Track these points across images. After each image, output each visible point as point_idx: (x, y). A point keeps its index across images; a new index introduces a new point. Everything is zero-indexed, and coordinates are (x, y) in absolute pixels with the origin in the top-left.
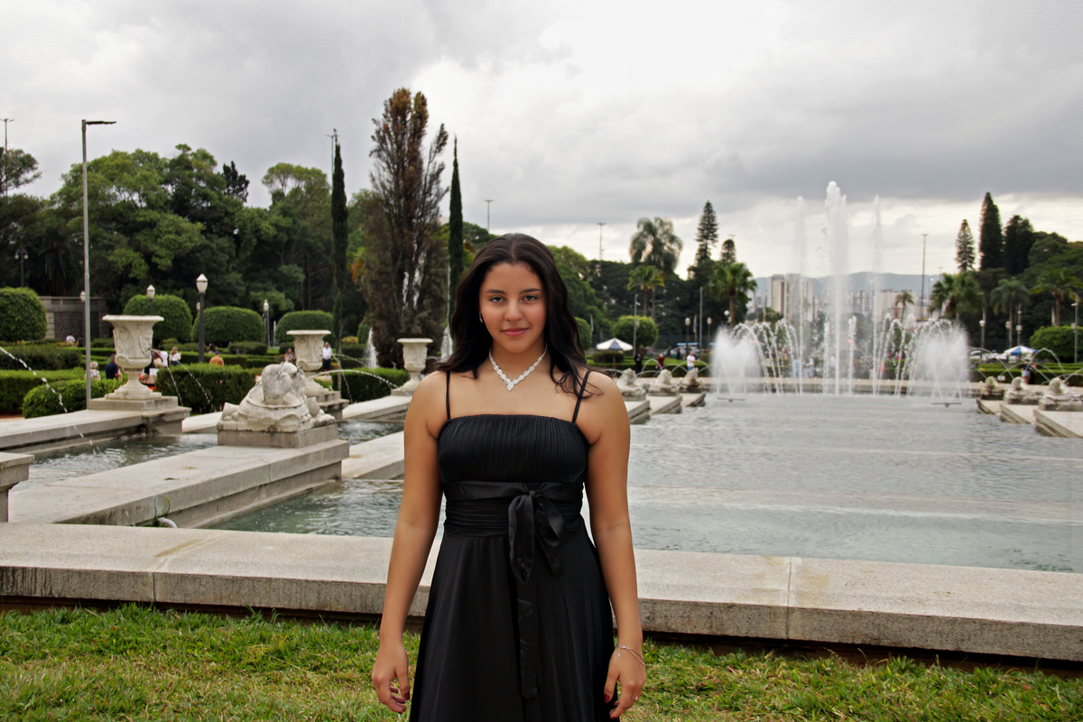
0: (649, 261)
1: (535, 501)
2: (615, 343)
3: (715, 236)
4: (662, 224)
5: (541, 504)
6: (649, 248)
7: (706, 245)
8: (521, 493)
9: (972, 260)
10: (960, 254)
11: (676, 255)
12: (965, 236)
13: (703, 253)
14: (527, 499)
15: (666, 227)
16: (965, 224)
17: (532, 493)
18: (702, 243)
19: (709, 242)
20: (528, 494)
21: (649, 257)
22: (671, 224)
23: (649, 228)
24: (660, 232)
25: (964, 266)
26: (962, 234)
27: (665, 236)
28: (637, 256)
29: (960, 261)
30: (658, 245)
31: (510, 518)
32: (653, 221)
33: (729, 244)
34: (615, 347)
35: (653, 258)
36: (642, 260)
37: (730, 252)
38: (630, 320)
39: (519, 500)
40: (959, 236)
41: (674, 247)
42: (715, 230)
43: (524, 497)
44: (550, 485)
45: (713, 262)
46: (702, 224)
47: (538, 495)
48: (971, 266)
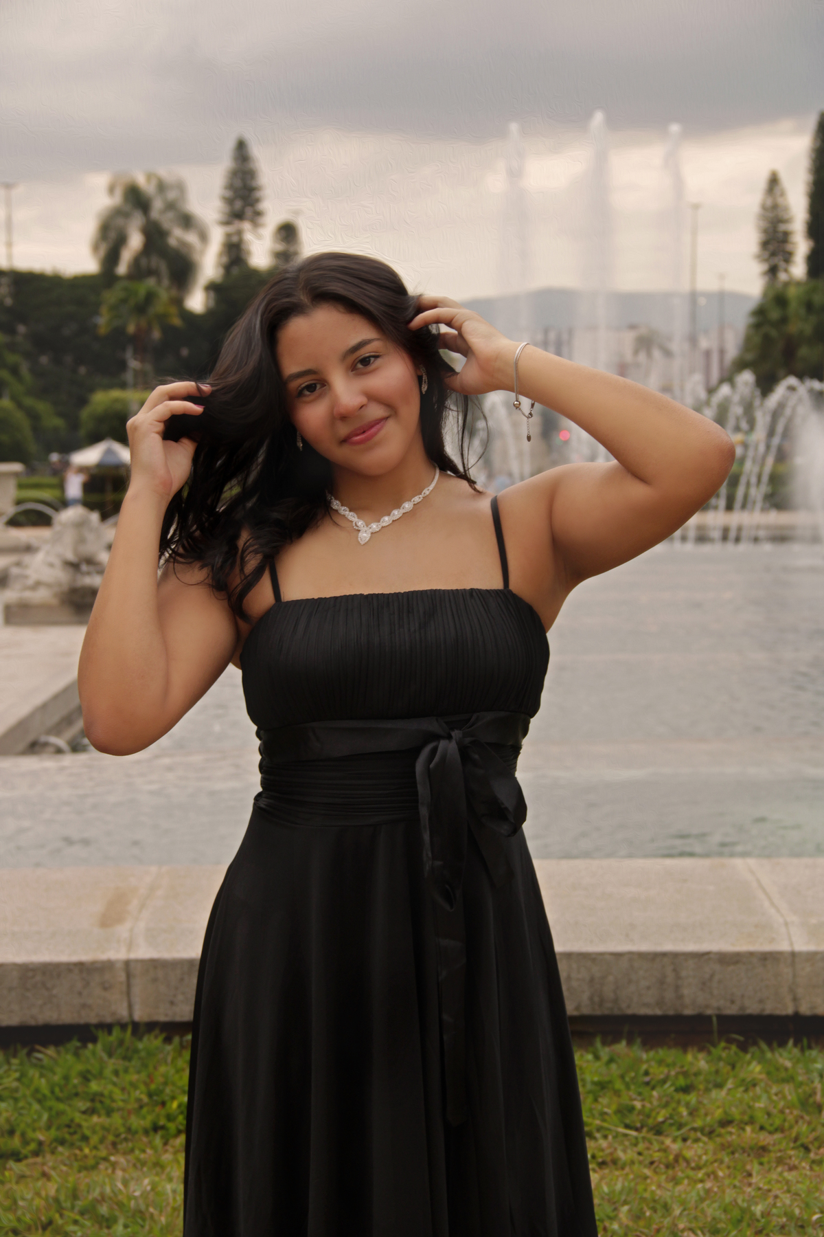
0: (139, 271)
1: (463, 751)
2: (109, 452)
3: (258, 214)
4: (162, 187)
5: (476, 757)
6: (135, 241)
7: (239, 233)
8: (436, 737)
9: (788, 257)
10: (765, 244)
11: (196, 257)
12: (775, 207)
13: (235, 252)
14: (449, 748)
15: (171, 195)
16: (773, 181)
17: (456, 734)
18: (230, 229)
19: (246, 226)
20: (449, 737)
21: (136, 262)
22: (181, 187)
23: (136, 199)
24: (157, 205)
25: (773, 271)
26: (769, 202)
27: (170, 215)
28: (111, 258)
29: (766, 260)
30: (155, 236)
31: (420, 788)
32: (141, 180)
33: (288, 232)
34: (111, 460)
35: (144, 262)
36: (122, 269)
37: (292, 249)
38: (116, 400)
39: (434, 750)
40: (764, 207)
41: (191, 238)
42: (258, 200)
43: (443, 744)
44: (489, 716)
45: (254, 273)
46: (230, 186)
47: (468, 740)
48: (786, 271)
